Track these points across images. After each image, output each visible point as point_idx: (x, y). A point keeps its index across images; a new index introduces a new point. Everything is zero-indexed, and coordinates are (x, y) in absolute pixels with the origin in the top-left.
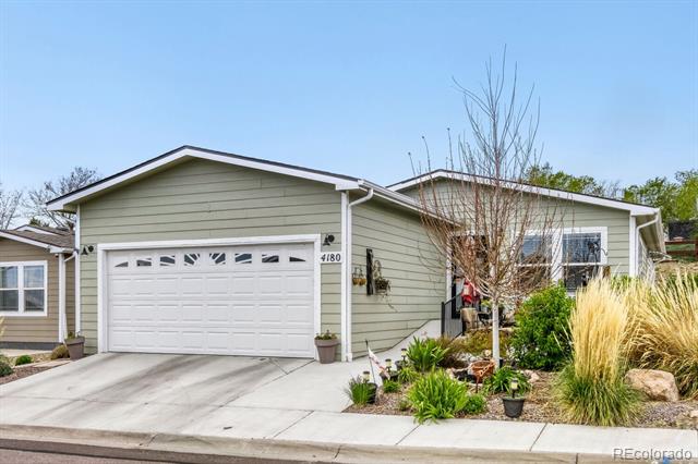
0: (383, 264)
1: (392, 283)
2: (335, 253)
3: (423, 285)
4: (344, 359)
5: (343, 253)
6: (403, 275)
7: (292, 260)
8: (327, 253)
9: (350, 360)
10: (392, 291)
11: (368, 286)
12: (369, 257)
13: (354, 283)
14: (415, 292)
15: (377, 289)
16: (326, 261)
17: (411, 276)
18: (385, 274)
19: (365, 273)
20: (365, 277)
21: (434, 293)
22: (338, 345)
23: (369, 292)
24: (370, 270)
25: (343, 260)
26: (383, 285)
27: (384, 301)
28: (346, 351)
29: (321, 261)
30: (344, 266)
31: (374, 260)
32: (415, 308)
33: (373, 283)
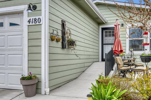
0: (72, 32)
1: (77, 43)
2: (37, 18)
3: (91, 46)
4: (43, 92)
5: (42, 17)
6: (82, 40)
7: (11, 24)
8: (31, 18)
9: (48, 93)
10: (77, 48)
11: (62, 43)
12: (63, 25)
13: (52, 39)
14: (88, 49)
15: (68, 45)
16: (31, 24)
17: (86, 42)
18: (73, 38)
19: (60, 34)
20: (60, 37)
21: (95, 51)
22: (39, 82)
23: (63, 47)
24: (64, 33)
25: (43, 22)
26: (72, 43)
27: (73, 52)
28: (45, 87)
29: (28, 24)
30: (43, 26)
31: (66, 28)
32: (88, 57)
33: (66, 42)
